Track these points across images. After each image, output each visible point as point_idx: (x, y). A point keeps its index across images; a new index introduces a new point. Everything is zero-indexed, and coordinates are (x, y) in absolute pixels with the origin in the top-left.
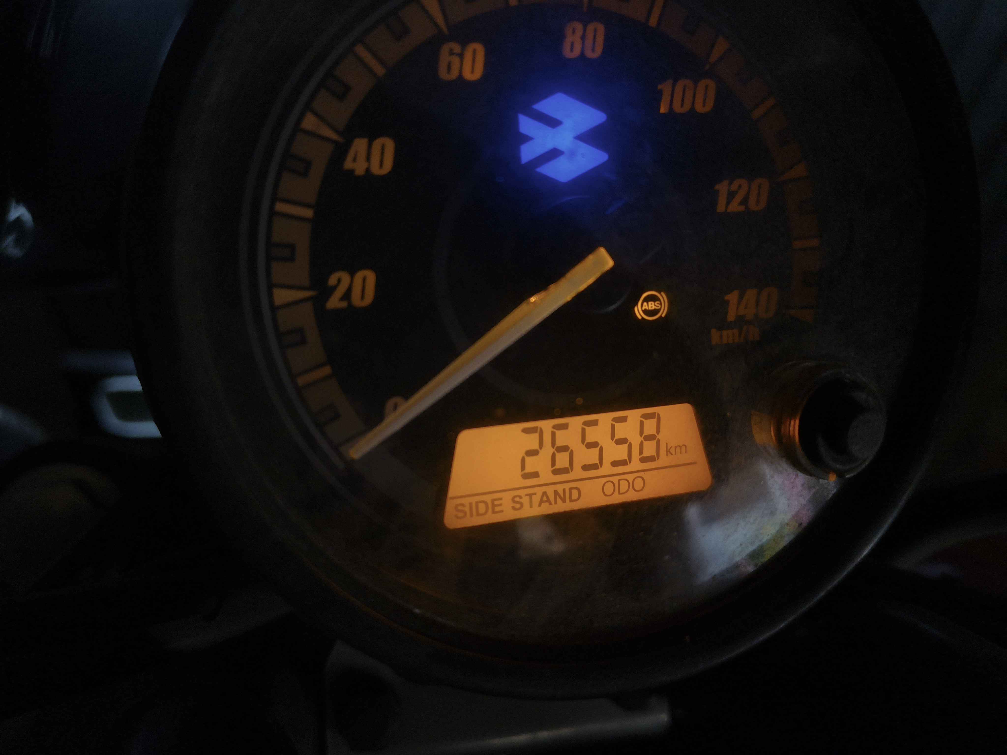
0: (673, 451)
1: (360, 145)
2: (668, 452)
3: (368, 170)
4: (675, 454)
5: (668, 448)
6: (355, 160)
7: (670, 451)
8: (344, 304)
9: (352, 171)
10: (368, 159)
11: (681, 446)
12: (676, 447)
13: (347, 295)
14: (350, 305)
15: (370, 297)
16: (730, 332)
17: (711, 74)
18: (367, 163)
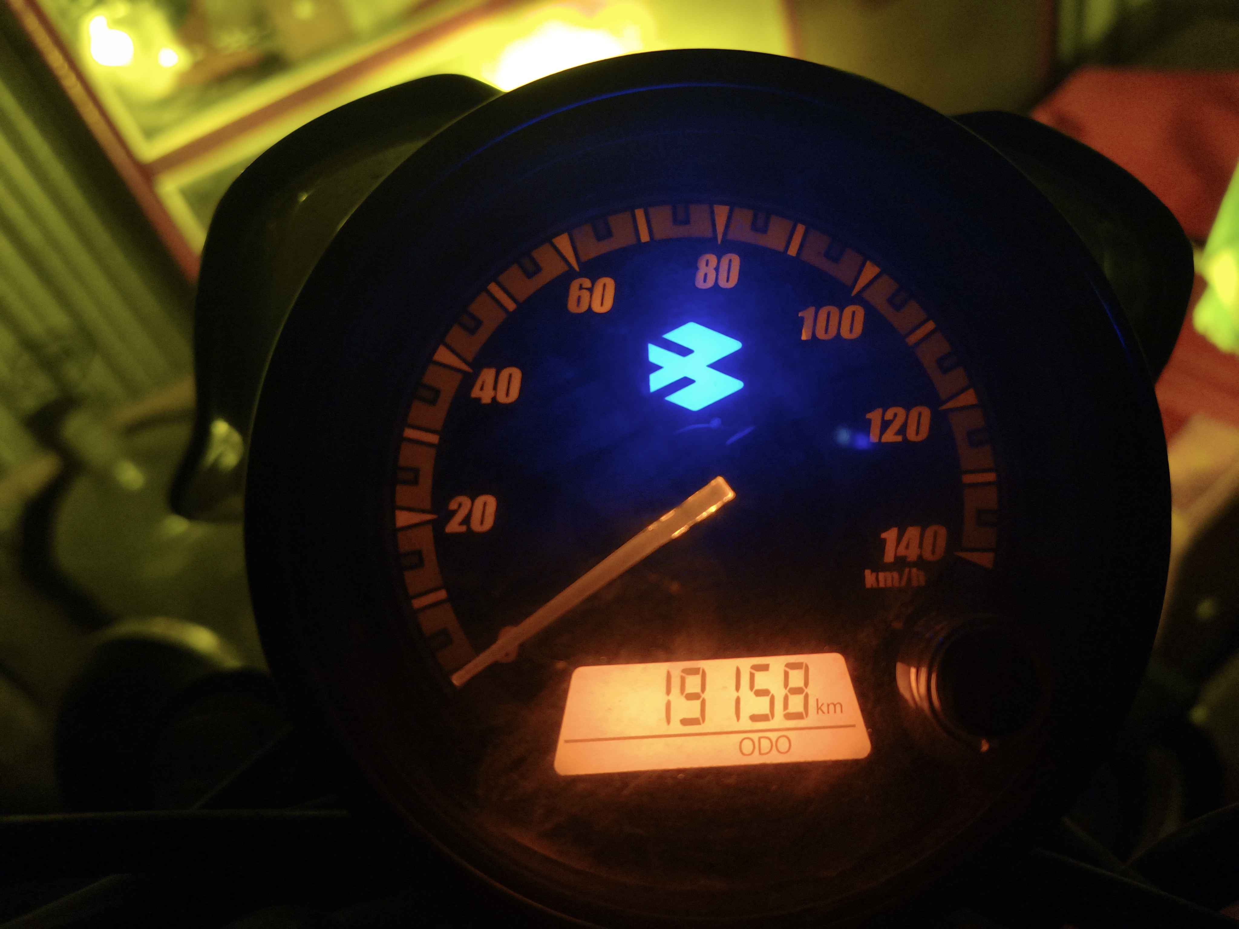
0: (825, 709)
1: (488, 375)
2: (819, 709)
3: (494, 399)
4: (828, 712)
5: (820, 705)
6: (482, 389)
7: (822, 708)
8: (463, 529)
9: (479, 400)
10: (495, 388)
11: (836, 704)
12: (828, 705)
13: (467, 520)
14: (469, 529)
15: (489, 522)
16: (888, 574)
17: (859, 300)
18: (494, 392)
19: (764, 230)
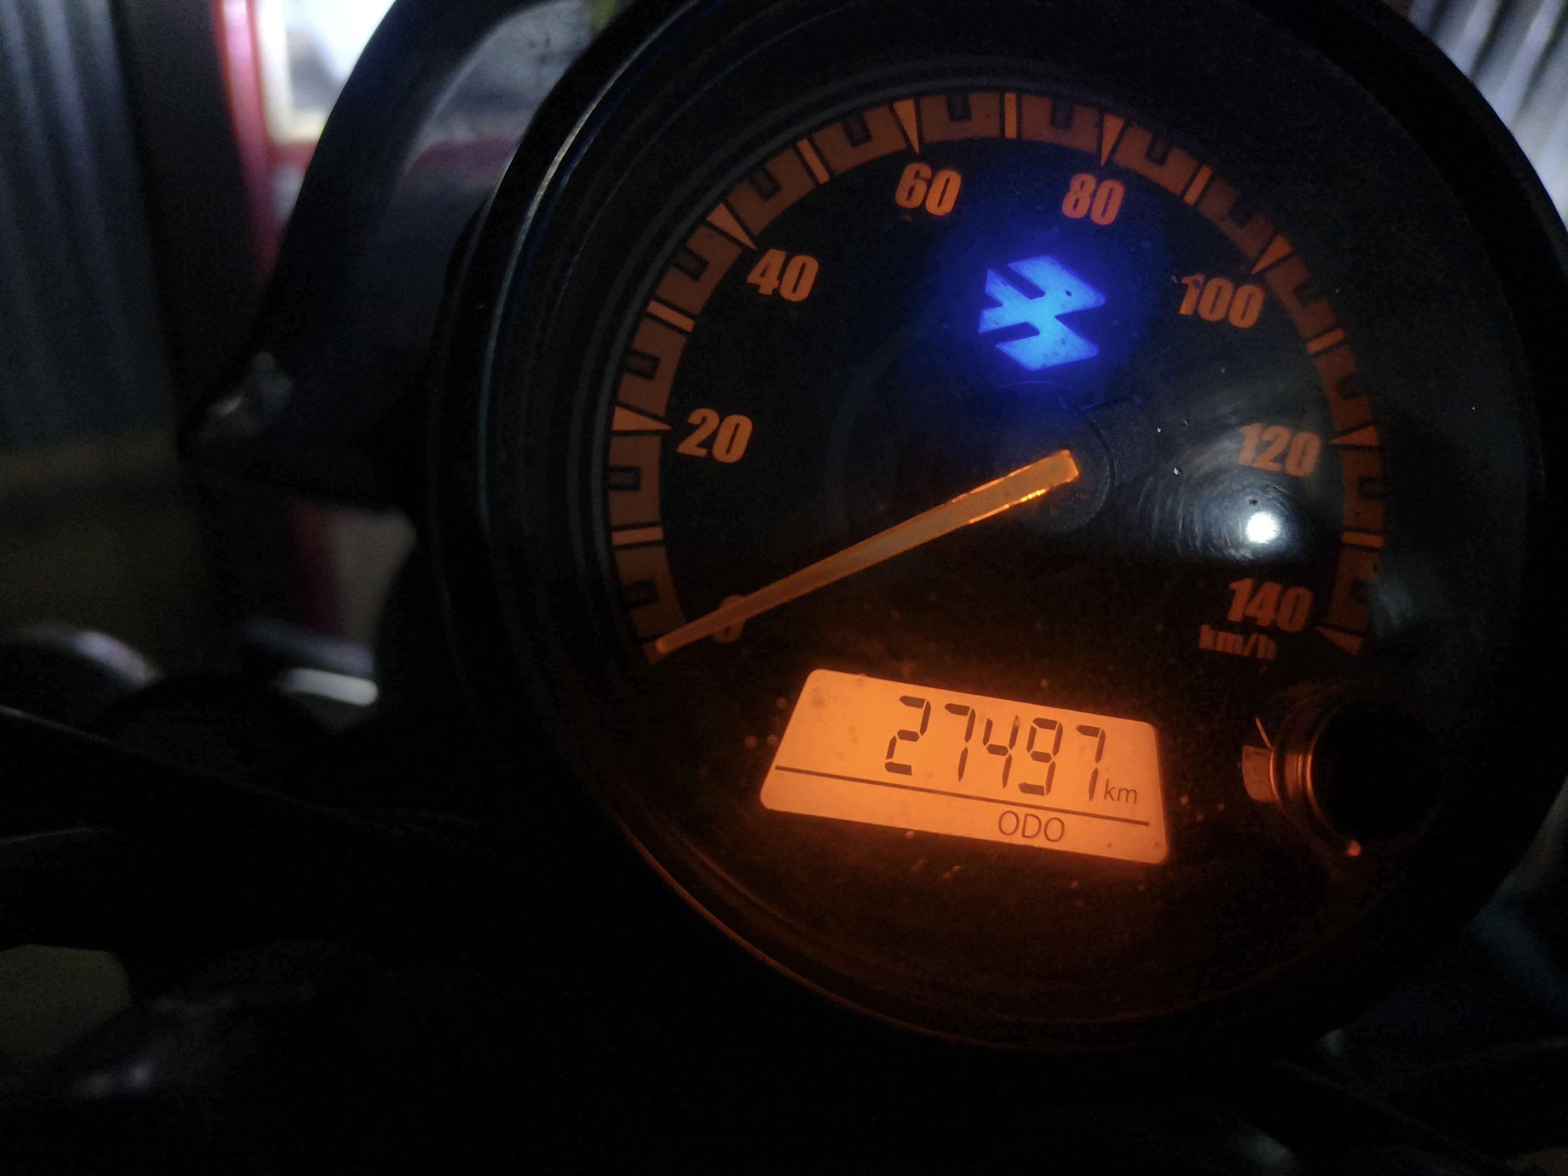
0: (1115, 794)
1: (774, 258)
2: (1108, 792)
3: (776, 291)
4: (1118, 800)
5: (1110, 788)
6: (763, 274)
7: (1113, 793)
8: (702, 452)
9: (757, 287)
10: (781, 277)
11: (1130, 791)
12: (1120, 791)
13: (708, 443)
14: (710, 455)
15: (738, 452)
16: (1230, 636)
17: (1259, 279)
18: (777, 282)
19: (1161, 161)
